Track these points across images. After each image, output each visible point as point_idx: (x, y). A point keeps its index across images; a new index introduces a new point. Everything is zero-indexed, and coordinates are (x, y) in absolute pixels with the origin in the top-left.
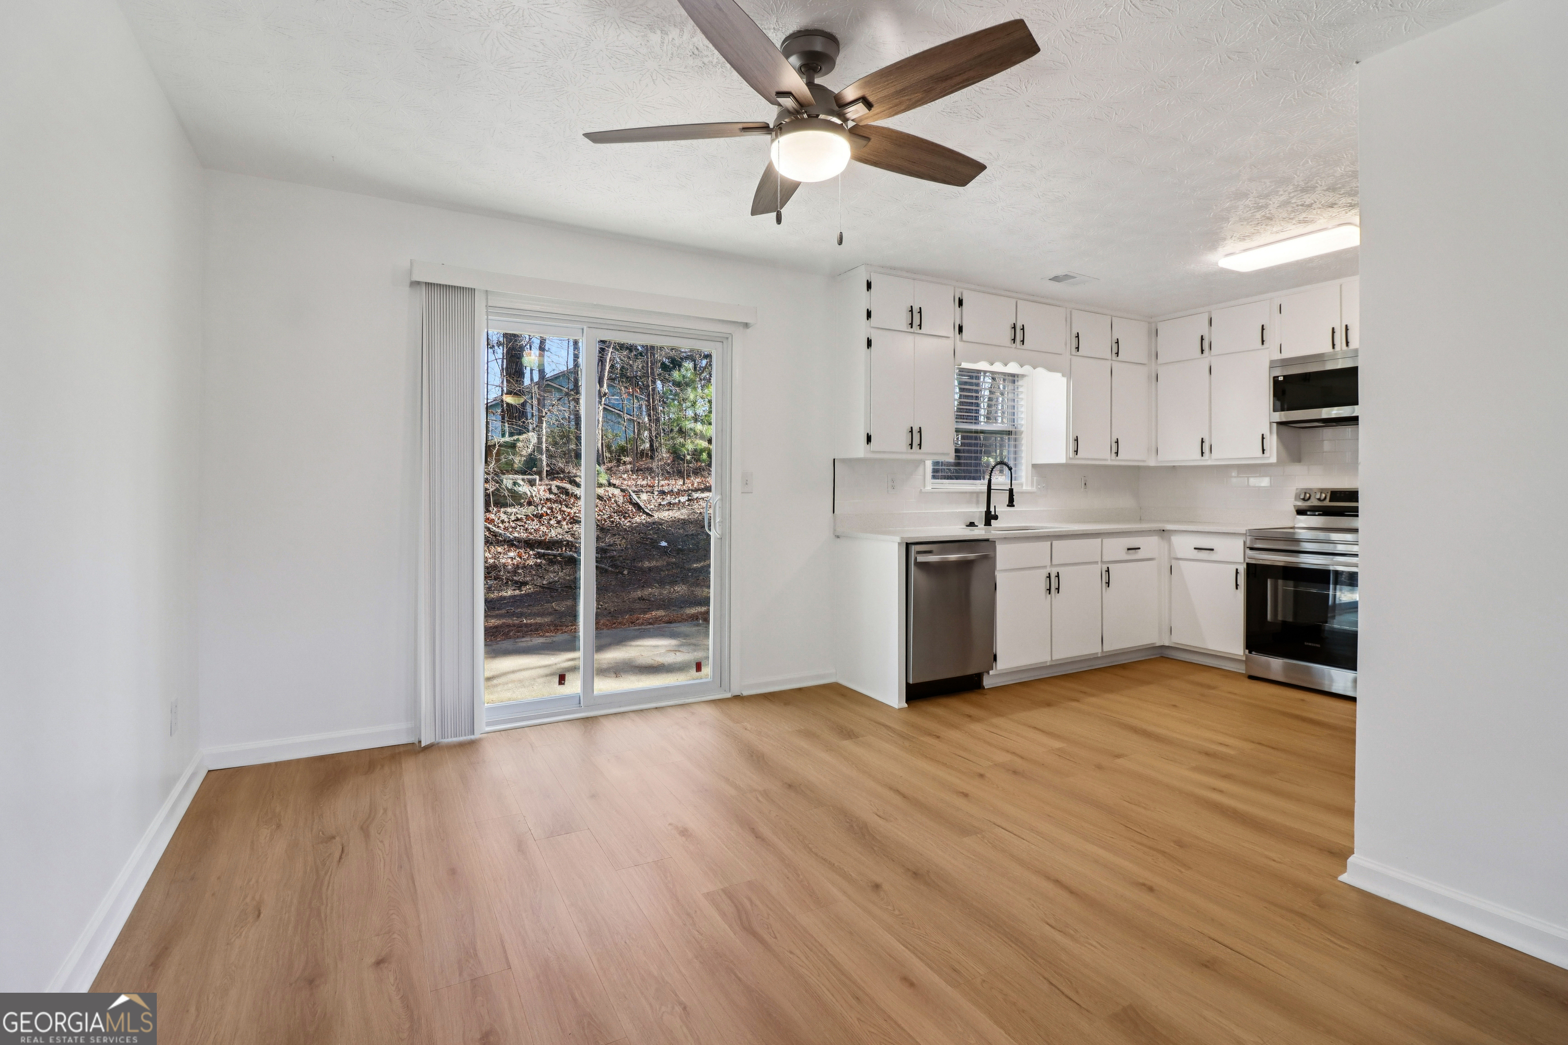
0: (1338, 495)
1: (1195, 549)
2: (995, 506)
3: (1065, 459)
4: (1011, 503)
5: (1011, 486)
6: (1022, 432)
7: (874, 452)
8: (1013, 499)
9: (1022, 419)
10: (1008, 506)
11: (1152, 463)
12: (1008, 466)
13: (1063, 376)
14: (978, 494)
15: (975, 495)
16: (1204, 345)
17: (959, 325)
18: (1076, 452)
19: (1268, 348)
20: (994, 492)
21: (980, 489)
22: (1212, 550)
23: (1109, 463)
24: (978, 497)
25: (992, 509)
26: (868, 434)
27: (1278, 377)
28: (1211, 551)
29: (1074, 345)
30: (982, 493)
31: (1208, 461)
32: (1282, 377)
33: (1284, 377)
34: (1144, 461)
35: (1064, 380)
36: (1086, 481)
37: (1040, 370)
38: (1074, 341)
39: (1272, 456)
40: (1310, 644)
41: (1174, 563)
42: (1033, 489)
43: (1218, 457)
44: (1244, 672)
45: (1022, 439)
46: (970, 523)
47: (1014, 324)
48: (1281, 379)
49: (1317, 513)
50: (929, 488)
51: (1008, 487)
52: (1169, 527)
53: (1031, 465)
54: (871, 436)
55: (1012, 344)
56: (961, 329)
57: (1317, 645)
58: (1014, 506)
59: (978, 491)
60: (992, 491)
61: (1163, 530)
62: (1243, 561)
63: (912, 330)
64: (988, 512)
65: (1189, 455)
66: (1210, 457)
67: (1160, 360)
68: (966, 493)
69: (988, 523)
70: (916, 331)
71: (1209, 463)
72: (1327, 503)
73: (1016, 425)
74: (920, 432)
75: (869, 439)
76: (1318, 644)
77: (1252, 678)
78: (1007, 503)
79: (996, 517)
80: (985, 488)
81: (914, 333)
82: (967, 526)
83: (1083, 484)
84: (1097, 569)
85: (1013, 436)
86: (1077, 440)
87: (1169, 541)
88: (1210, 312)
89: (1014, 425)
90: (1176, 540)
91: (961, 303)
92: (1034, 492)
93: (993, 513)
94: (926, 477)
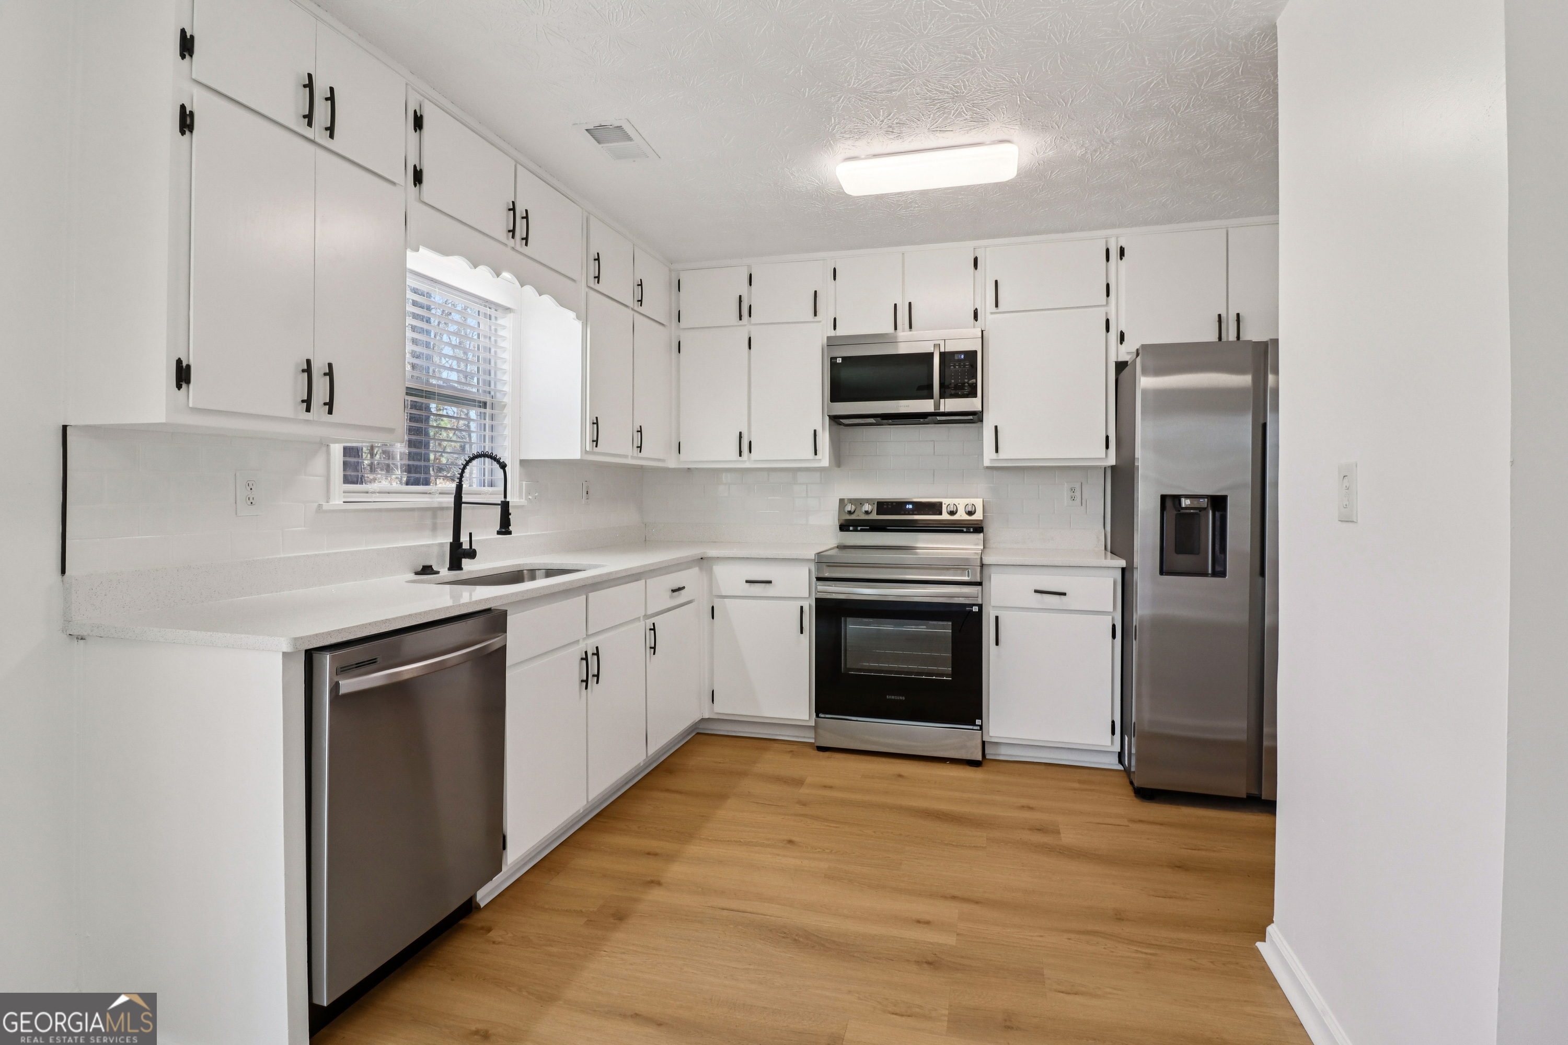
0: (885, 506)
1: (747, 582)
2: (471, 534)
3: (580, 455)
4: (505, 527)
5: (505, 497)
6: (505, 406)
7: (196, 410)
8: (509, 520)
9: (505, 384)
10: (499, 533)
11: (672, 463)
12: (498, 461)
13: (578, 317)
14: (435, 511)
15: (429, 514)
16: (744, 310)
17: (415, 166)
18: (596, 442)
19: (820, 322)
20: (466, 508)
21: (439, 503)
22: (770, 582)
23: (630, 461)
24: (434, 517)
25: (464, 539)
26: (179, 362)
27: (836, 358)
28: (767, 585)
29: (593, 272)
30: (447, 508)
31: (747, 462)
32: (841, 359)
33: (844, 358)
34: (663, 461)
35: (578, 325)
36: (587, 487)
37: (546, 298)
38: (593, 266)
39: (824, 459)
40: (893, 697)
41: (717, 604)
42: (522, 500)
43: (760, 456)
44: (813, 741)
45: (505, 416)
46: (423, 566)
47: (513, 203)
48: (839, 361)
49: (859, 528)
50: (337, 502)
51: (499, 499)
52: (712, 552)
53: (518, 462)
54: (188, 367)
55: (508, 238)
56: (418, 177)
57: (901, 698)
58: (510, 533)
59: (436, 505)
60: (463, 505)
61: (702, 558)
62: (807, 595)
63: (309, 132)
64: (456, 545)
65: (725, 454)
66: (749, 458)
67: (683, 324)
68: (413, 510)
69: (455, 564)
70: (318, 140)
71: (747, 465)
72: (874, 516)
73: (492, 393)
74: (330, 374)
75: (183, 375)
76: (902, 696)
77: (821, 749)
78: (498, 528)
79: (472, 554)
80: (450, 500)
81: (312, 142)
82: (417, 573)
83: (585, 493)
84: (641, 628)
85: (488, 411)
86: (596, 423)
87: (710, 572)
88: (749, 267)
89: (489, 393)
90: (720, 570)
91: (418, 123)
92: (522, 507)
93: (466, 546)
94: (332, 478)
